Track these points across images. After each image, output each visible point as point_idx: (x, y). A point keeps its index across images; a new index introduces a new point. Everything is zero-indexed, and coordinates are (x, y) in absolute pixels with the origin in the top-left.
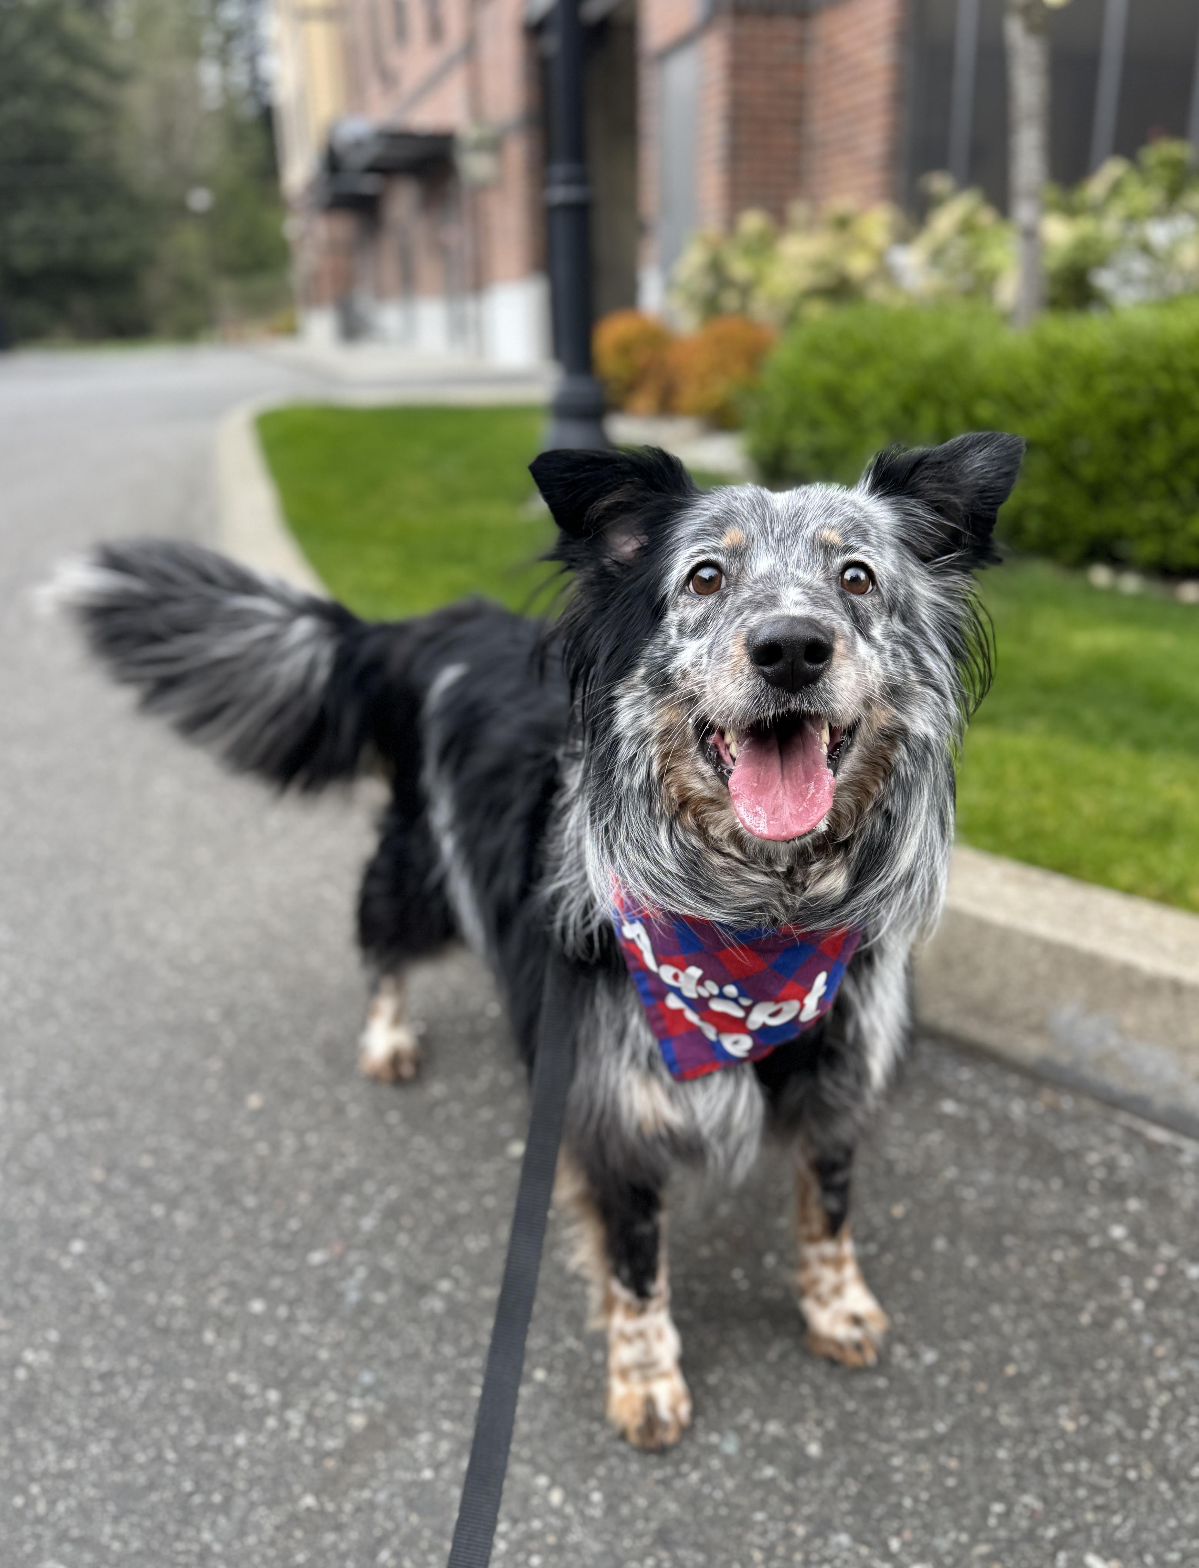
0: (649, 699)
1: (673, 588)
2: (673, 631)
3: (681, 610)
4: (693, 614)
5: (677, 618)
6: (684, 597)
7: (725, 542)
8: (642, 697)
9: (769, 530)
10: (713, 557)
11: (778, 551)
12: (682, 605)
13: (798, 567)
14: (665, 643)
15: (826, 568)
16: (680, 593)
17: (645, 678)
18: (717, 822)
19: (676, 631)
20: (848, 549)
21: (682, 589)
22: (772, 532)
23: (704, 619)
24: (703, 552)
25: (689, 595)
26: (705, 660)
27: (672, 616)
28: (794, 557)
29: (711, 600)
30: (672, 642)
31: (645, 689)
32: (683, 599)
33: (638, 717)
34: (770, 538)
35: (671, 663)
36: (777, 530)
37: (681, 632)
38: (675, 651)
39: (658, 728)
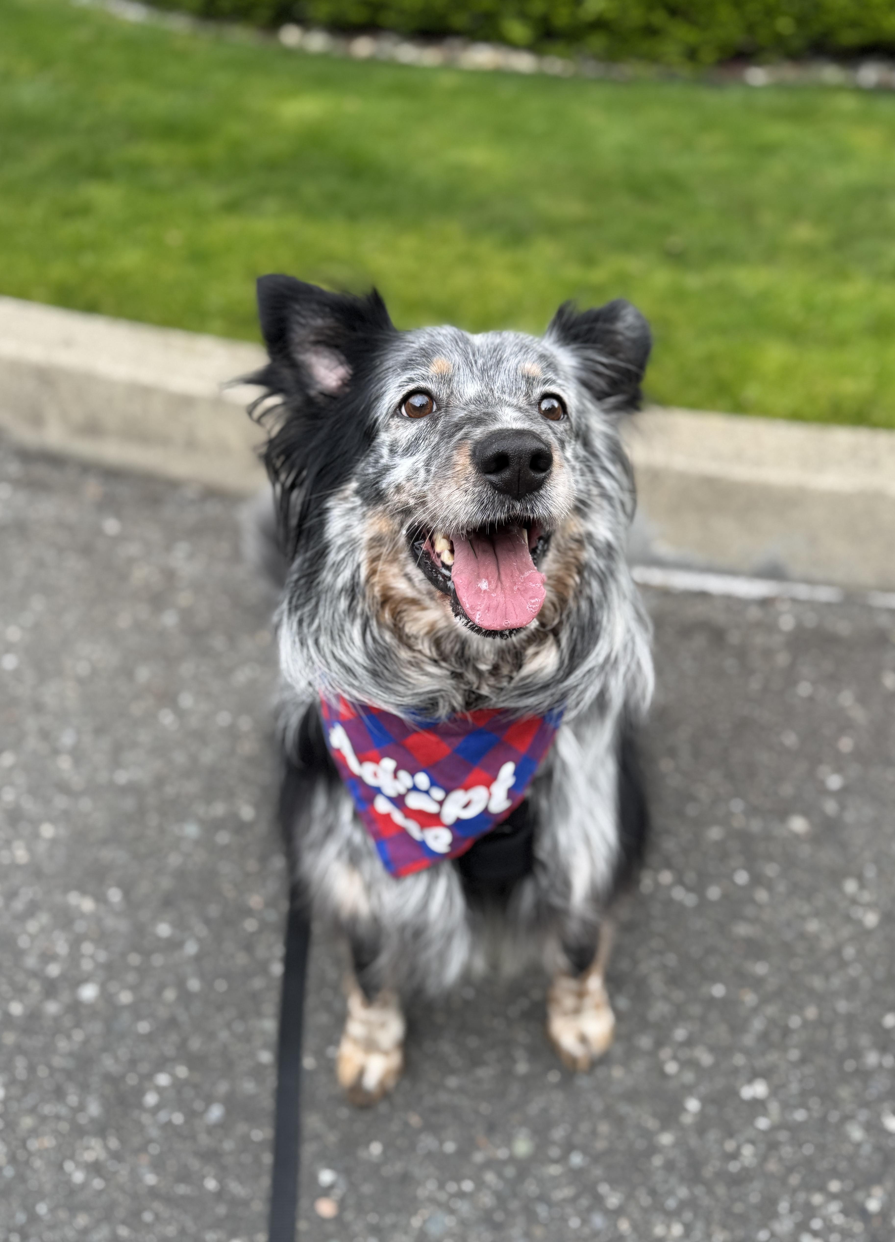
0: (359, 511)
1: (384, 412)
2: (385, 451)
3: (393, 431)
4: (405, 435)
5: (389, 439)
6: (396, 419)
7: (433, 370)
8: (353, 509)
9: (473, 362)
10: (423, 384)
11: (483, 379)
12: (394, 427)
13: (504, 392)
14: (377, 462)
15: (528, 395)
16: (392, 416)
17: (357, 492)
18: (416, 620)
19: (388, 451)
20: (546, 382)
21: (396, 412)
22: (476, 362)
23: (416, 439)
24: (411, 380)
25: (401, 418)
26: (422, 474)
27: (384, 438)
28: (498, 384)
29: (422, 423)
30: (383, 461)
31: (358, 501)
32: (395, 422)
33: (348, 527)
34: (475, 369)
35: (385, 479)
36: (480, 362)
37: (393, 451)
38: (387, 469)
39: (366, 536)
